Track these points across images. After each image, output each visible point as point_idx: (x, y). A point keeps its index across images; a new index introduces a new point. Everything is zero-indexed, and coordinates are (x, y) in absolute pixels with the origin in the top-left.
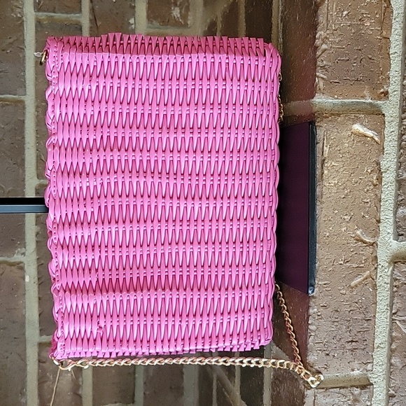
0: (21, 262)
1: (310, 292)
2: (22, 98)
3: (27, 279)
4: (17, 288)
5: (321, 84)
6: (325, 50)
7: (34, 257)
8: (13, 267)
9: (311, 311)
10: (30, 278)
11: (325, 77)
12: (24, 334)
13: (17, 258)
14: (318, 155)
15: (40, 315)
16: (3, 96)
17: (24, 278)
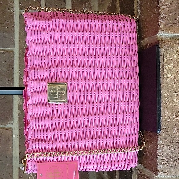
0: (11, 128)
1: (158, 132)
2: (13, 49)
3: (14, 136)
4: (9, 140)
5: (162, 26)
6: (164, 9)
7: (17, 125)
8: (7, 130)
9: (159, 142)
10: (15, 136)
11: (164, 22)
12: (12, 163)
13: (9, 126)
14: (161, 61)
15: (20, 154)
16: (4, 49)
17: (12, 136)
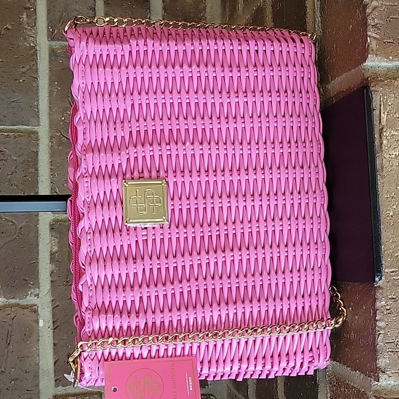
0: (36, 305)
1: (377, 279)
2: (36, 128)
3: (41, 323)
4: (30, 333)
5: (373, 45)
6: (375, 8)
7: (49, 298)
8: (25, 310)
9: (378, 304)
10: (45, 322)
11: (378, 36)
12: (38, 385)
13: (30, 300)
15: (55, 363)
16: (15, 127)
17: (37, 322)
